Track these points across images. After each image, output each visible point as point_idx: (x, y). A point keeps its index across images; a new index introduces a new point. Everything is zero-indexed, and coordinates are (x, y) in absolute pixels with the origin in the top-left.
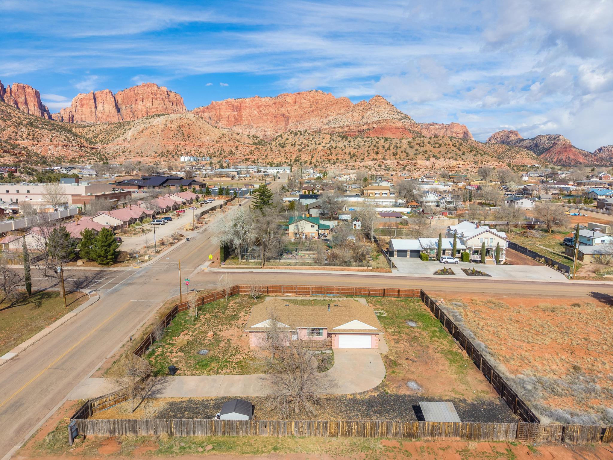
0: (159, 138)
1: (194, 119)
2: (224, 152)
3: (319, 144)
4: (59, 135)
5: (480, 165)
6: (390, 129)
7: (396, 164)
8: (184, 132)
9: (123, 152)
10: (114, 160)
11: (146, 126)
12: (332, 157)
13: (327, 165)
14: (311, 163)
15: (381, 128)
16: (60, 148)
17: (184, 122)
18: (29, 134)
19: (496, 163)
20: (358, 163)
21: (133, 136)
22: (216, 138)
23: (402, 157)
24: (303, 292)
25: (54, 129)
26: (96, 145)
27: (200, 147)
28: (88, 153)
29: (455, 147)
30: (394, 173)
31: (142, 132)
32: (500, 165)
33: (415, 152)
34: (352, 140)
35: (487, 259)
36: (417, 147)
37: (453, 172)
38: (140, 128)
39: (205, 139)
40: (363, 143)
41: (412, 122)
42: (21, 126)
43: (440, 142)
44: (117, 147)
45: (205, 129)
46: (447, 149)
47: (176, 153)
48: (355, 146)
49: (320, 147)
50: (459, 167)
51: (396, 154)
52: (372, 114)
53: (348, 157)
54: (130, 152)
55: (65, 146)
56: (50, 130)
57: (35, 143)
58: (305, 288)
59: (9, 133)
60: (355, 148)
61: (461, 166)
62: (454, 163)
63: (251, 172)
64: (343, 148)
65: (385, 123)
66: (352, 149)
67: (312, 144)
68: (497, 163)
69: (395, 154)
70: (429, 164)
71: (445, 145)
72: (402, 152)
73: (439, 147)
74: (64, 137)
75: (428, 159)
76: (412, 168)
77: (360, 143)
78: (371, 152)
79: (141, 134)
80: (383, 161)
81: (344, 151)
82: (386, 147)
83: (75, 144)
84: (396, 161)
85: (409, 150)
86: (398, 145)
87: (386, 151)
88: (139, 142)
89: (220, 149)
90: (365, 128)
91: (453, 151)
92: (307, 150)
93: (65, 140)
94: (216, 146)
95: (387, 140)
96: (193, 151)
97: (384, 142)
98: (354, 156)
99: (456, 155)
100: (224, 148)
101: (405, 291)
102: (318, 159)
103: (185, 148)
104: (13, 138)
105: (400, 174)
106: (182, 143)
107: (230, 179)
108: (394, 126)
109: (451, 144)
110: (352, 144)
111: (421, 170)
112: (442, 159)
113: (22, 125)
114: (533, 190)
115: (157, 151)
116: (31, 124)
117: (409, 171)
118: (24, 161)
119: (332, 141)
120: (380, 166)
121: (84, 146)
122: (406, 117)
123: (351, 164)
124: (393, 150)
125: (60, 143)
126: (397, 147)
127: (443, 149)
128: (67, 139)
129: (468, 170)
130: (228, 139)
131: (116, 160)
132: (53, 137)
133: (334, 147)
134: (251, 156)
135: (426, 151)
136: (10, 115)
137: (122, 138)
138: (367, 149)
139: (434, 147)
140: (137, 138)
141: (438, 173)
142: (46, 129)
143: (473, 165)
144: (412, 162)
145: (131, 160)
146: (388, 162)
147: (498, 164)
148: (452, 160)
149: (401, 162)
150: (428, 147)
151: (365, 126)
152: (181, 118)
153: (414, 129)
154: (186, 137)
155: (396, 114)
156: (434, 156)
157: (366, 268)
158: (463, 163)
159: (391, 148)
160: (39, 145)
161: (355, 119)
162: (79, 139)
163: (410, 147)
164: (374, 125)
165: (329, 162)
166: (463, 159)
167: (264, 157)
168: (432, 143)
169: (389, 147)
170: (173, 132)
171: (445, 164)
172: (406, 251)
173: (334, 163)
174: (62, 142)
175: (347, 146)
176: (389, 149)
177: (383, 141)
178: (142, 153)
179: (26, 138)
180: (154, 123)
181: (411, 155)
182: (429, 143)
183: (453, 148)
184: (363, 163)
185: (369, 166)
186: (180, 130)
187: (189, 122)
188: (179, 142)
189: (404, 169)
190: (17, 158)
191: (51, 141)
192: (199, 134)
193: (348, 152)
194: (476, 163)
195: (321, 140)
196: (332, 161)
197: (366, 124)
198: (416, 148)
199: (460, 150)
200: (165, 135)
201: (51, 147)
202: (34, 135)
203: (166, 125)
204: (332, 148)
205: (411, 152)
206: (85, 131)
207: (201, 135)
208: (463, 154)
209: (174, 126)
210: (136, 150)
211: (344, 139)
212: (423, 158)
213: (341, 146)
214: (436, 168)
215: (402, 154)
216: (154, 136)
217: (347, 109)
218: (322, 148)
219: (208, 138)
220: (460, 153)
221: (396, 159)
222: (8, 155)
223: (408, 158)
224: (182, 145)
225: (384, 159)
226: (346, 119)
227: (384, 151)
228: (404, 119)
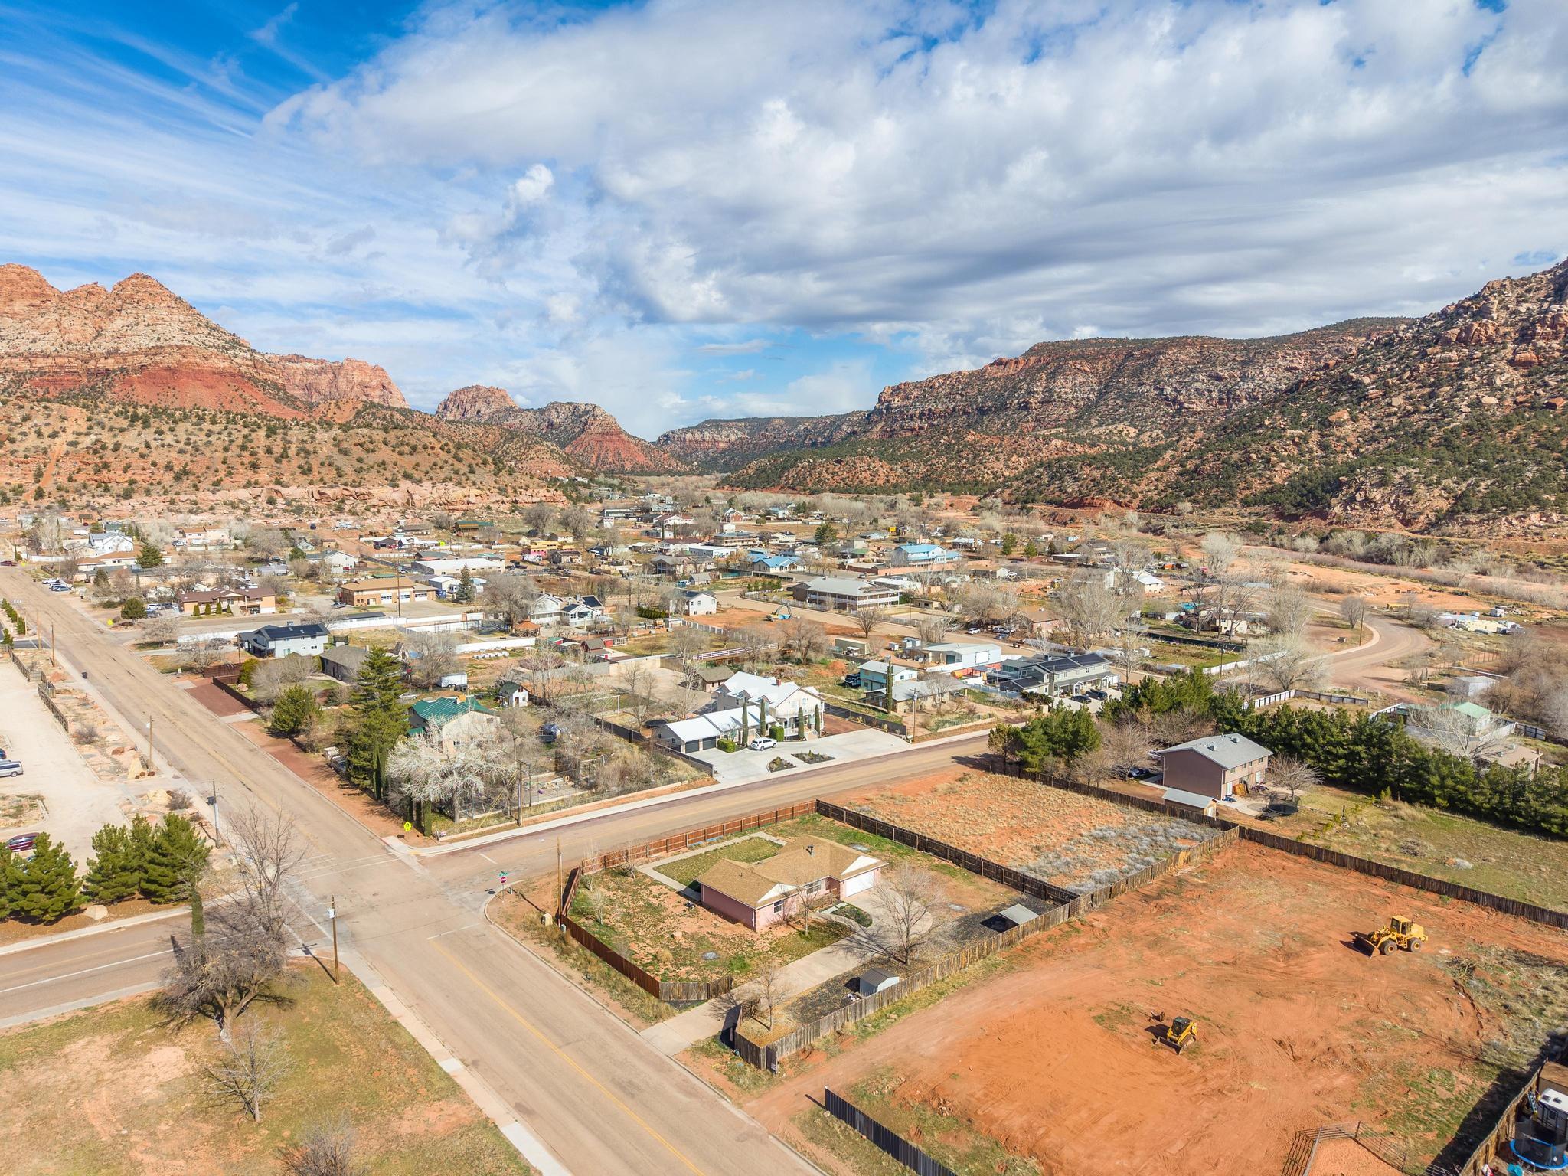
3: (54, 435)
5: (512, 498)
6: (198, 374)
7: (317, 496)
12: (111, 475)
13: (102, 501)
14: (39, 494)
15: (168, 369)
19: (543, 492)
20: (204, 496)
23: (326, 479)
29: (448, 452)
30: (316, 521)
32: (550, 494)
33: (358, 465)
34: (165, 428)
35: (807, 732)
36: (358, 452)
37: (458, 514)
40: (205, 439)
41: (257, 357)
43: (413, 441)
46: (433, 460)
48: (181, 446)
49: (59, 445)
50: (468, 502)
51: (310, 469)
52: (131, 326)
53: (168, 479)
58: (678, 839)
60: (181, 452)
61: (472, 499)
62: (457, 493)
64: (145, 451)
65: (179, 357)
66: (174, 454)
67: (24, 434)
68: (544, 490)
69: (306, 471)
70: (397, 495)
71: (425, 447)
72: (322, 464)
73: (411, 454)
75: (394, 484)
76: (361, 507)
77: (193, 438)
78: (235, 462)
80: (278, 487)
81: (150, 459)
82: (277, 450)
84: (315, 488)
85: (339, 460)
86: (309, 447)
87: (278, 460)
90: (110, 363)
91: (446, 462)
92: (13, 452)
95: (275, 433)
97: (268, 436)
98: (185, 472)
99: (457, 472)
102: (63, 480)
105: (333, 522)
108: (207, 365)
109: (438, 446)
110: (169, 438)
111: (382, 510)
112: (427, 484)
117: (353, 513)
119: (97, 430)
120: (271, 501)
122: (235, 343)
123: (183, 497)
124: (296, 461)
126: (307, 452)
127: (424, 459)
129: (489, 508)
133: (111, 446)
135: (384, 463)
138: (220, 455)
139: (401, 453)
141: (425, 517)
143: (499, 498)
144: (357, 490)
146: (294, 491)
147: (547, 494)
148: (450, 484)
149: (330, 492)
150: (385, 453)
151: (111, 360)
153: (266, 376)
155: (207, 331)
156: (407, 476)
158: (478, 492)
159: (292, 452)
161: (71, 336)
163: (340, 451)
164: (144, 360)
165: (107, 490)
166: (474, 483)
168: (393, 443)
169: (285, 450)
171: (436, 495)
173: (127, 495)
175: (154, 444)
176: (284, 455)
177: (262, 433)
181: (348, 470)
182: (385, 443)
183: (444, 455)
184: (221, 495)
185: (241, 501)
189: (340, 509)
193: (162, 463)
194: (502, 491)
195: (57, 425)
196: (116, 489)
197: (113, 353)
198: (356, 456)
199: (460, 460)
204: (104, 447)
205: (348, 467)
208: (472, 472)
211: (139, 424)
212: (381, 480)
213: (135, 445)
214: (417, 504)
215: (324, 470)
217: (37, 302)
218: (66, 448)
220: (464, 469)
221: (311, 483)
223: (343, 480)
225: (278, 482)
226: (36, 333)
227: (273, 462)
228: (232, 347)
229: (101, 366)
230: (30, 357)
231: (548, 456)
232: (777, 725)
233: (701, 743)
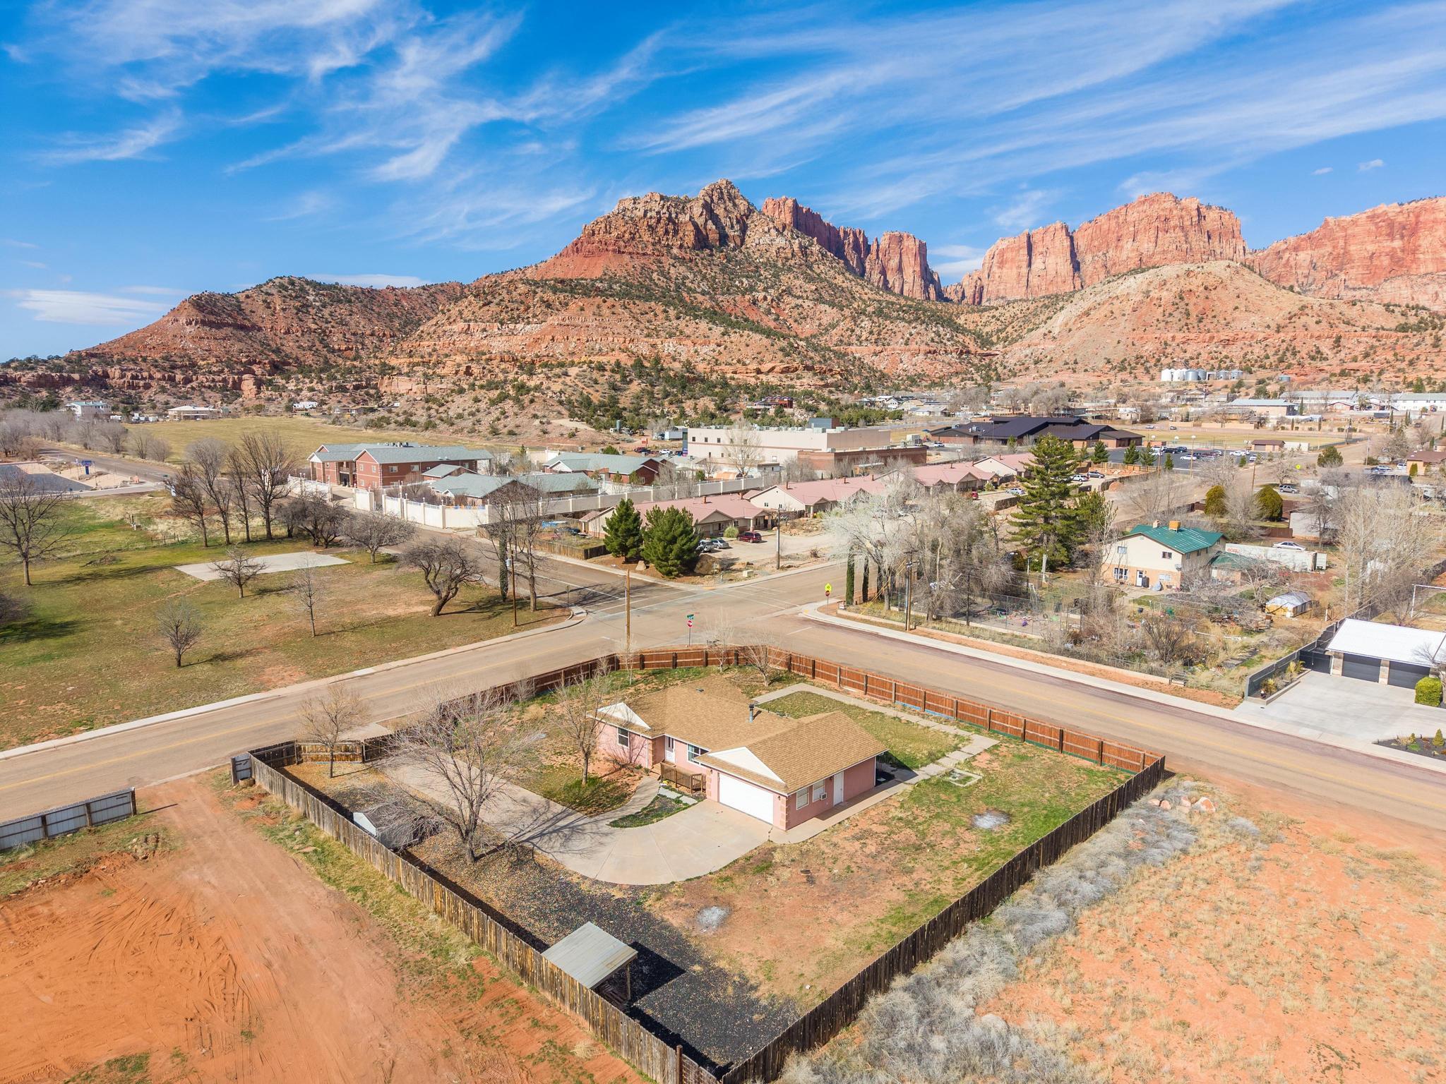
0: (1124, 325)
1: (1225, 275)
2: (1294, 354)
4: (923, 331)
8: (1191, 307)
9: (1036, 363)
10: (1012, 379)
11: (1098, 299)
16: (921, 357)
17: (1195, 283)
18: (871, 333)
21: (1067, 324)
22: (1280, 318)
24: (879, 692)
25: (916, 319)
26: (994, 348)
27: (1227, 343)
28: (973, 365)
31: (1087, 314)
38: (1085, 305)
39: (1244, 323)
42: (863, 317)
44: (1028, 351)
45: (1252, 297)
47: (1159, 360)
54: (1050, 361)
55: (930, 352)
56: (910, 322)
57: (879, 349)
58: (883, 684)
59: (840, 332)
63: (1339, 407)
74: (933, 335)
79: (1085, 318)
83: (950, 349)
88: (1076, 338)
89: (1284, 346)
93: (933, 340)
94: (1275, 340)
96: (1204, 356)
100: (1296, 343)
101: (1120, 751)
103: (1185, 347)
104: (845, 340)
106: (1180, 336)
107: (1251, 427)
113: (865, 314)
115: (1112, 358)
116: (879, 312)
118: (832, 385)
121: (968, 352)
125: (924, 347)
128: (936, 339)
130: (1315, 319)
131: (1016, 380)
132: (911, 335)
134: (1364, 363)
136: (854, 298)
137: (1043, 330)
140: (1074, 328)
142: (903, 319)
145: (1047, 380)
152: (1188, 273)
154: (1193, 320)
157: (1166, 680)
160: (885, 353)
162: (961, 338)
167: (1403, 365)
170: (1161, 310)
172: (1376, 663)
174: (927, 344)
178: (1076, 362)
179: (867, 340)
180: (1118, 292)
186: (1182, 304)
187: (1211, 281)
188: (1170, 335)
190: (822, 379)
191: (906, 344)
192: (1230, 310)
200: (1139, 318)
201: (905, 357)
202: (879, 334)
203: (1147, 294)
206: (984, 320)
207: (1237, 314)
209: (1167, 296)
210: (1066, 357)
216: (1115, 321)
219: (1254, 318)
222: (810, 373)
224: (1177, 341)
233: (1384, 672)
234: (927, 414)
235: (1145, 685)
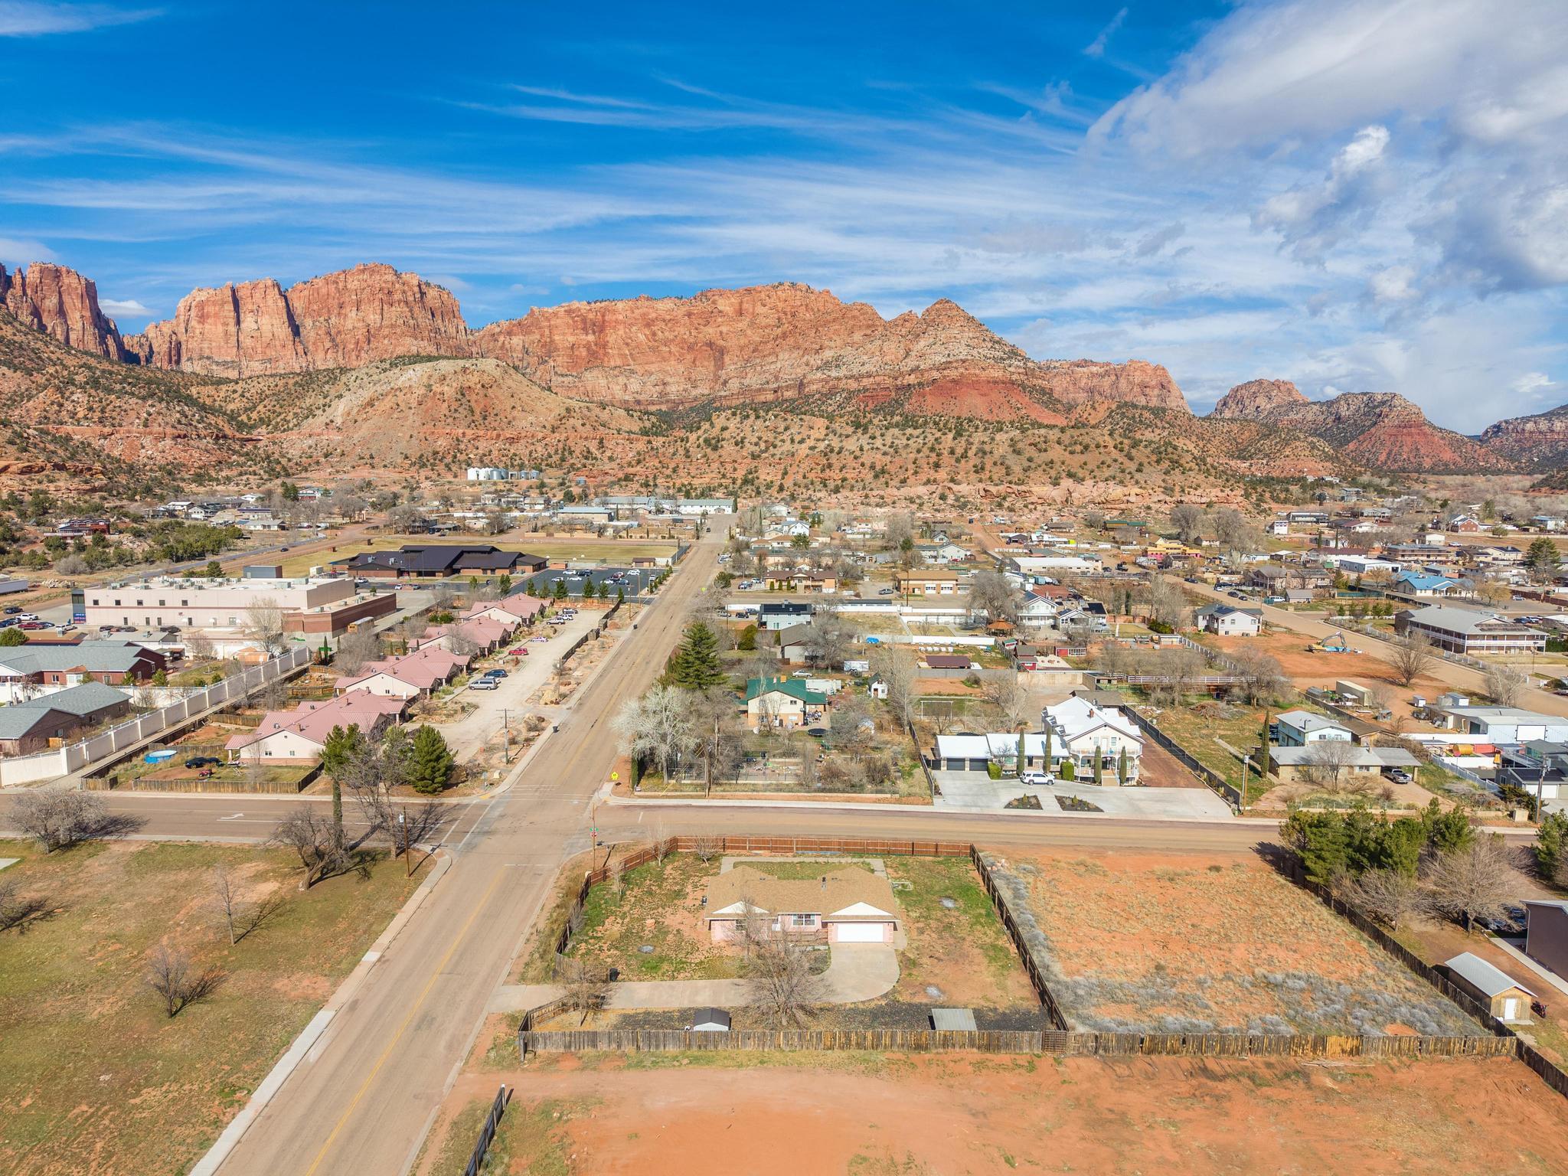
0: (413, 419)
1: (497, 373)
2: (571, 453)
3: (802, 442)
4: (164, 411)
5: (1177, 497)
6: (975, 384)
7: (982, 493)
8: (473, 404)
9: (326, 456)
10: (304, 475)
11: (379, 389)
12: (832, 474)
13: (819, 495)
14: (781, 489)
15: (953, 381)
16: (169, 442)
17: (473, 380)
18: (90, 409)
19: (1216, 492)
20: (892, 492)
21: (349, 414)
22: (551, 419)
23: (995, 477)
24: (782, 848)
25: (152, 395)
26: (255, 432)
27: (512, 441)
28: (235, 452)
29: (1121, 450)
30: (976, 516)
31: (371, 404)
32: (1224, 494)
33: (1026, 464)
34: (878, 434)
35: (1105, 775)
36: (1031, 452)
37: (1116, 513)
38: (366, 394)
39: (524, 422)
40: (905, 442)
41: (1030, 364)
42: (72, 388)
43: (1086, 440)
44: (310, 442)
45: (524, 396)
46: (1102, 458)
47: (455, 457)
48: (886, 449)
49: (803, 450)
50: (1128, 501)
51: (983, 469)
52: (930, 346)
53: (869, 476)
54: (343, 454)
55: (179, 436)
56: (144, 399)
57: (107, 430)
58: (785, 842)
59: (42, 406)
60: (885, 454)
61: (1132, 499)
62: (1116, 491)
63: (641, 511)
64: (858, 453)
65: (962, 370)
66: (879, 456)
67: (783, 441)
68: (1218, 489)
69: (979, 469)
70: (1057, 493)
71: (1098, 446)
72: (995, 464)
73: (1082, 453)
74: (178, 415)
75: (1056, 483)
76: (1019, 504)
77: (896, 441)
78: (922, 462)
79: (368, 409)
80: (951, 485)
81: (861, 460)
82: (959, 451)
83: (203, 433)
84: (981, 486)
85: (1012, 459)
86: (987, 448)
87: (958, 461)
88: (364, 430)
89: (561, 445)
90: (912, 379)
91: (1115, 461)
92: (773, 455)
93: (179, 422)
94: (553, 439)
95: (961, 435)
96: (495, 453)
97: (954, 439)
98: (883, 472)
99: (1123, 471)
100: (569, 443)
101: (947, 846)
102: (799, 477)
103: (477, 444)
104: (53, 418)
105: (990, 517)
106: (469, 432)
107: (595, 536)
108: (984, 375)
109: (1111, 443)
110: (878, 443)
111: (1039, 507)
112: (1089, 482)
113: (74, 384)
114: (1273, 578)
115: (409, 452)
116: (95, 383)
117: (1011, 510)
118: (101, 489)
119: (831, 436)
120: (943, 497)
121: (225, 437)
122: (1014, 353)
123: (875, 493)
124: (975, 461)
125: (169, 430)
126: (985, 453)
127: (1092, 458)
128: (183, 420)
129: (1149, 508)
130: (581, 422)
131: (309, 475)
132: (150, 414)
133: (836, 450)
134: (638, 468)
135: (1052, 462)
136: (39, 358)
137: (321, 419)
138: (913, 456)
139: (1072, 453)
140: (360, 419)
141: (1080, 515)
142: (133, 394)
143: (1162, 497)
144: (1020, 488)
145: (345, 476)
146: (963, 489)
147: (1220, 494)
148: (1111, 483)
149: (993, 489)
150: (1056, 453)
151: (913, 376)
152: (465, 370)
154: (478, 417)
155: (990, 345)
156: (1070, 475)
157: (889, 796)
158: (1139, 491)
159: (970, 453)
160: (118, 436)
161: (887, 358)
162: (212, 419)
163: (1014, 451)
164: (936, 374)
165: (825, 486)
166: (1137, 482)
167: (669, 472)
168: (1067, 442)
169: (966, 452)
170: (446, 405)
171: (1095, 494)
172: (963, 760)
173: (837, 490)
174: (173, 427)
175: (866, 447)
176: (964, 456)
177: (951, 436)
178: (372, 457)
179: (86, 418)
180: (400, 383)
181: (1017, 469)
182: (1059, 443)
183: (1115, 454)
184: (905, 491)
185: (919, 497)
186: (464, 401)
187: (486, 379)
188: (461, 431)
189: (1000, 505)
190: (86, 482)
191: (146, 426)
192: (509, 410)
193: (868, 464)
194: (1168, 490)
195: (805, 432)
196: (831, 485)
197: (915, 370)
198: (1027, 456)
199: (1131, 459)
200: (427, 411)
201: (147, 441)
202: (103, 411)
203: (429, 387)
204: (832, 451)
205: (1017, 465)
206: (222, 394)
207: (515, 413)
208: (1139, 470)
209: (449, 391)
210: (358, 450)
211: (860, 431)
212: (1045, 478)
213: (853, 448)
214: (1076, 503)
215: (995, 469)
216: (402, 415)
217: (869, 332)
218: (808, 451)
219: (531, 418)
220: (1132, 466)
221: (980, 481)
222: (64, 474)
223: (1009, 478)
224: (468, 437)
225: (952, 480)
226: (865, 357)
227: (953, 462)
228: (1010, 358)
229: (905, 382)
230: (858, 378)
231: (1307, 453)
232: (1072, 761)
233: (967, 763)
234: (259, 528)
235: (879, 801)
